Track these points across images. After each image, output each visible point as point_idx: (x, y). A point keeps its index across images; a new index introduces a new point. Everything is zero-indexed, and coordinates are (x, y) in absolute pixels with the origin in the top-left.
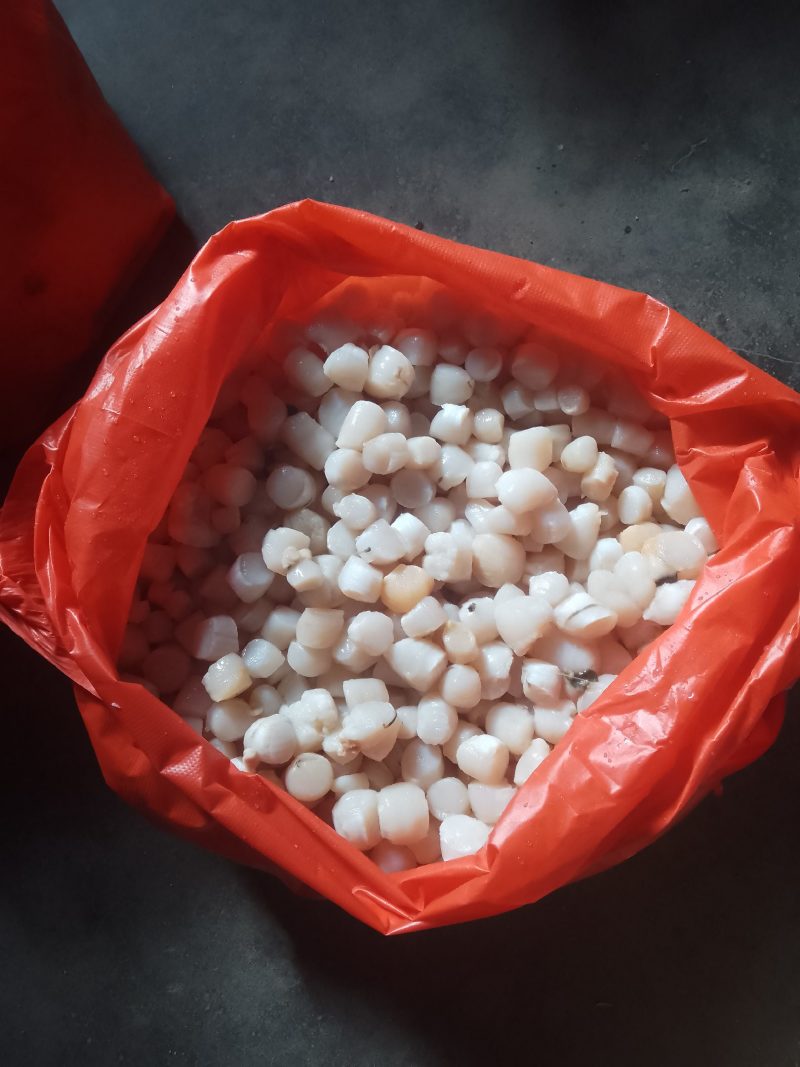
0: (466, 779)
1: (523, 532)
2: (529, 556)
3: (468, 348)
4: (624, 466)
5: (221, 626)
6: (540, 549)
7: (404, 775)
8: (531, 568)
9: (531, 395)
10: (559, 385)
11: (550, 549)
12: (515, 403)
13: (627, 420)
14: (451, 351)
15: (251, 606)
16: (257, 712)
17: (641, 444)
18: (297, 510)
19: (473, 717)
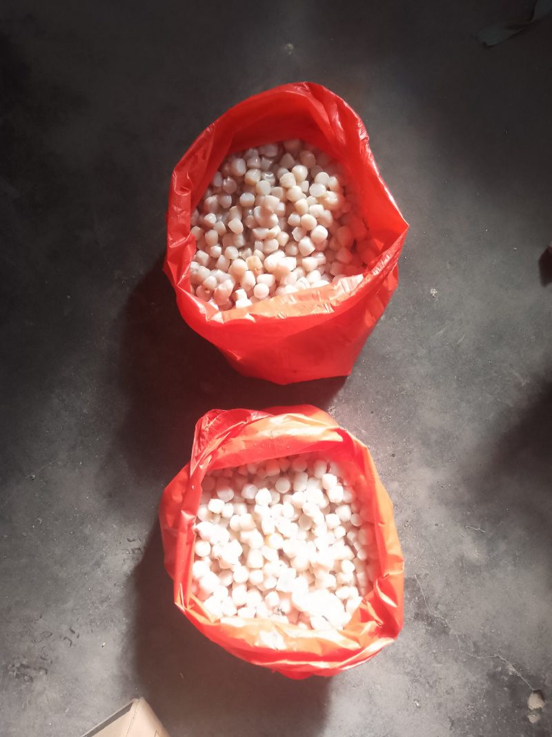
0: (230, 594)
1: (313, 566)
2: (308, 571)
3: (358, 512)
4: (353, 582)
5: (230, 494)
6: (312, 573)
7: (220, 575)
8: (304, 573)
9: (357, 539)
10: (364, 548)
11: (313, 576)
12: (351, 536)
13: (367, 575)
14: (354, 508)
15: (241, 496)
16: (212, 521)
17: (363, 583)
18: (278, 492)
19: (249, 586)
